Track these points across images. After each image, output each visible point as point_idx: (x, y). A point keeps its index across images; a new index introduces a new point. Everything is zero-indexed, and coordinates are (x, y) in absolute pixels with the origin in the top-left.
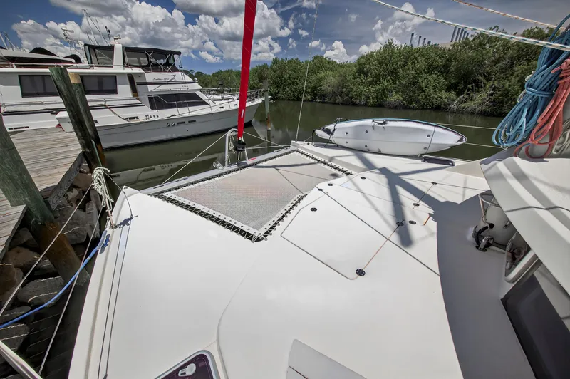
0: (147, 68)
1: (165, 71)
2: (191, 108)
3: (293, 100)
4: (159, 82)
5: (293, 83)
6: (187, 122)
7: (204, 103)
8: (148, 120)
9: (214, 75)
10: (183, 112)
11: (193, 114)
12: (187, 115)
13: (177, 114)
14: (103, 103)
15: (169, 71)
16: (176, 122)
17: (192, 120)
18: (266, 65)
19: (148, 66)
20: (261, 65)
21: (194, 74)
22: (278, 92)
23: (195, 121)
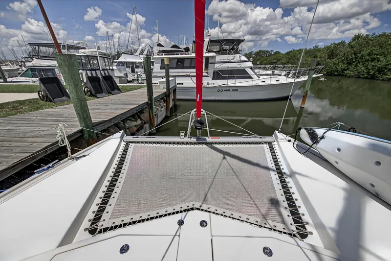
0: (218, 53)
1: (229, 54)
2: (237, 81)
3: (366, 78)
4: (223, 62)
5: (373, 60)
6: (231, 90)
7: (250, 77)
8: (208, 86)
9: (288, 53)
10: (231, 83)
11: (237, 85)
12: (233, 85)
13: (226, 83)
14: (189, 74)
15: (232, 54)
16: (224, 89)
17: (235, 89)
18: (344, 42)
19: (220, 51)
20: (336, 42)
21: (273, 53)
22: (347, 69)
23: (237, 90)
